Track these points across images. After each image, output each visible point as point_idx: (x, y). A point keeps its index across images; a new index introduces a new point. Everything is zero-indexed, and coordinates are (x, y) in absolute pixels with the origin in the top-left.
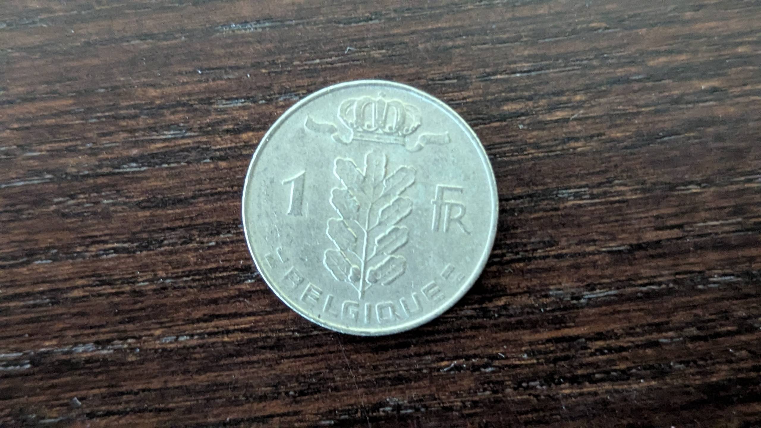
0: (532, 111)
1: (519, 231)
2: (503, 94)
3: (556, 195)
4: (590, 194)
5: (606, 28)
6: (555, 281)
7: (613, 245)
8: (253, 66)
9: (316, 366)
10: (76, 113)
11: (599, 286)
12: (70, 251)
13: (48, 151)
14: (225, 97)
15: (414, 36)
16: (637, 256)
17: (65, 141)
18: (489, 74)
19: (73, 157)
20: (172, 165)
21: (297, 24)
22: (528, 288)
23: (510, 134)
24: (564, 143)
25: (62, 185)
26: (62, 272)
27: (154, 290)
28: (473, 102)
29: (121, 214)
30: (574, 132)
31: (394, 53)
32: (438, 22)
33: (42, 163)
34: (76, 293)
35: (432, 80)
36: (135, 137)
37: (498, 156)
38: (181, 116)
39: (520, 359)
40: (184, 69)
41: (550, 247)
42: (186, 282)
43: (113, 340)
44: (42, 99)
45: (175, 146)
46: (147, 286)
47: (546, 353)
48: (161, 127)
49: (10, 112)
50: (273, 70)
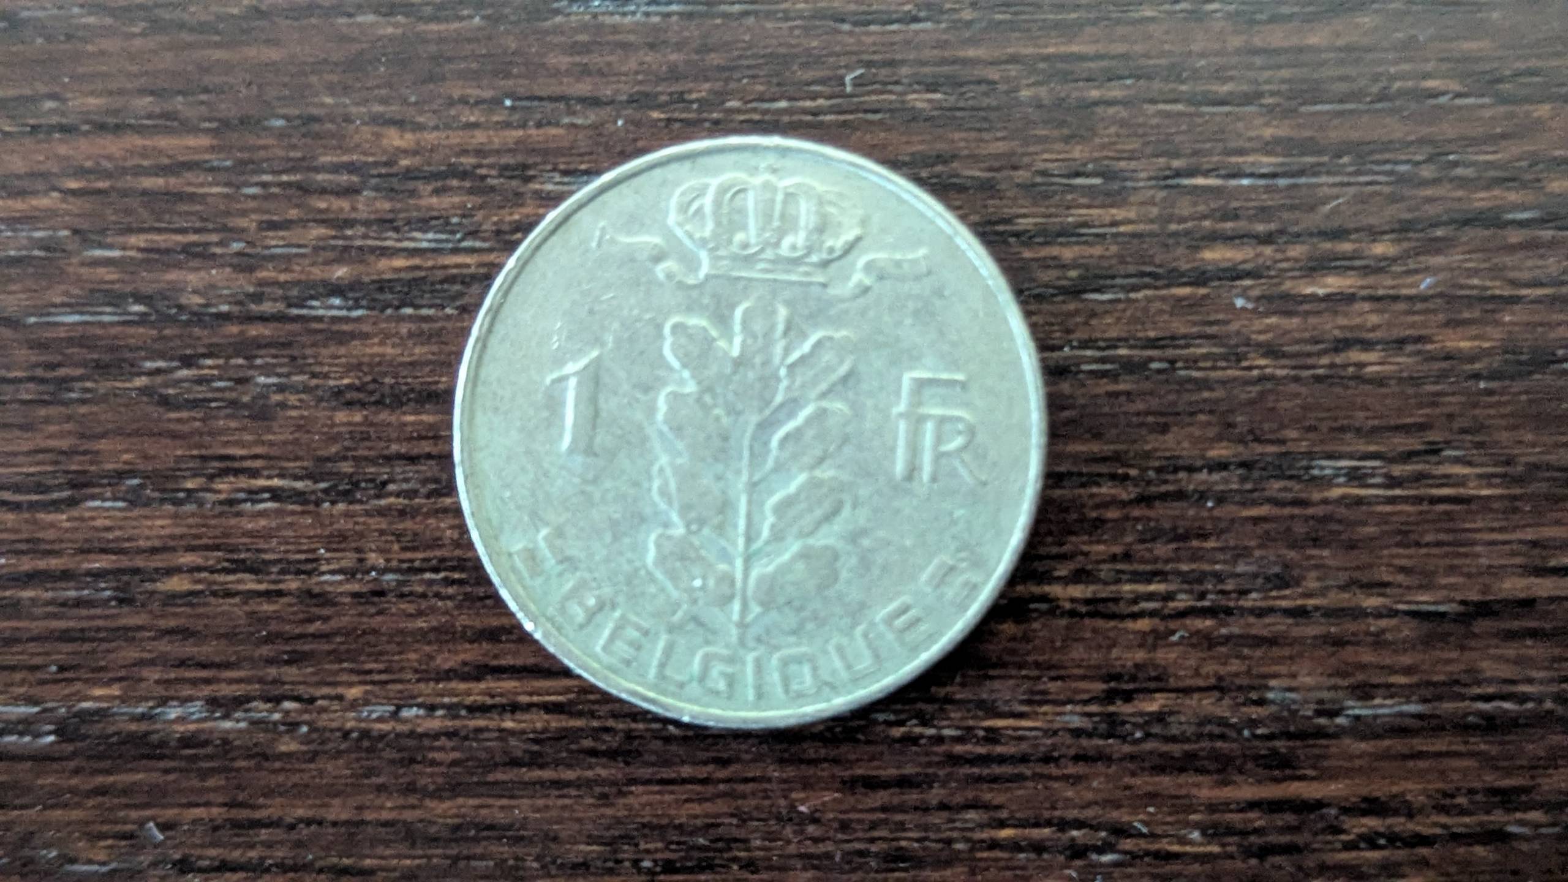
0: (1268, 268)
1: (1211, 544)
2: (1207, 223)
3: (1308, 468)
4: (1387, 476)
5: (1459, 95)
6: (1282, 669)
7: (1424, 600)
8: (632, 101)
9: (708, 807)
10: (212, 170)
11: (1381, 691)
12: (170, 485)
13: (140, 250)
14: (562, 167)
15: (1013, 70)
16: (1476, 630)
17: (182, 231)
18: (1178, 174)
19: (197, 269)
20: (425, 312)
21: (746, 14)
22: (1220, 678)
23: (1212, 318)
24: (1336, 350)
25: (167, 332)
26: (147, 532)
27: (355, 595)
28: (1134, 235)
29: (294, 413)
30: (1360, 327)
31: (961, 104)
32: (1070, 42)
33: (127, 277)
34: (177, 584)
35: (1044, 173)
36: (346, 238)
37: (1179, 364)
38: (456, 200)
39: (1183, 841)
40: (474, 92)
41: (1279, 588)
42: (431, 583)
43: (248, 699)
44: (139, 130)
45: (433, 268)
46: (340, 583)
47: (1244, 833)
48: (408, 222)
49: (63, 150)
50: (676, 115)
